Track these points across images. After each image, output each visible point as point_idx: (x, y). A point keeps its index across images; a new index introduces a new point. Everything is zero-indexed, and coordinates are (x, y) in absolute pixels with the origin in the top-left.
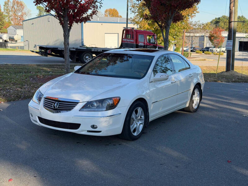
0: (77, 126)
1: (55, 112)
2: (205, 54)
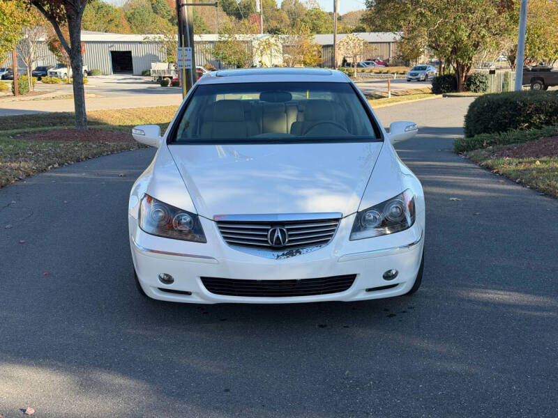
0: (345, 282)
1: (283, 255)
2: (44, 83)
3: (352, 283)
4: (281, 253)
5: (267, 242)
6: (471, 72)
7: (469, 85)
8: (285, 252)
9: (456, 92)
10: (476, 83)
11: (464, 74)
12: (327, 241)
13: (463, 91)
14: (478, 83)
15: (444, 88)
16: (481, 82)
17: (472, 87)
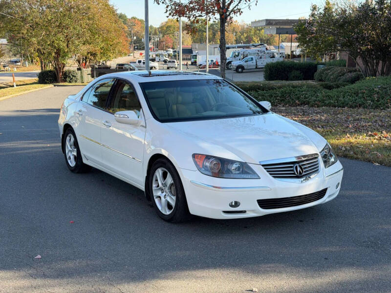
0: (323, 192)
1: (304, 180)
3: (325, 192)
4: (302, 179)
5: (294, 174)
6: (66, 69)
7: (65, 78)
8: (304, 178)
9: (57, 83)
10: (70, 77)
11: (62, 71)
12: (318, 170)
13: (62, 82)
14: (71, 77)
15: (47, 80)
16: (73, 76)
17: (68, 79)
